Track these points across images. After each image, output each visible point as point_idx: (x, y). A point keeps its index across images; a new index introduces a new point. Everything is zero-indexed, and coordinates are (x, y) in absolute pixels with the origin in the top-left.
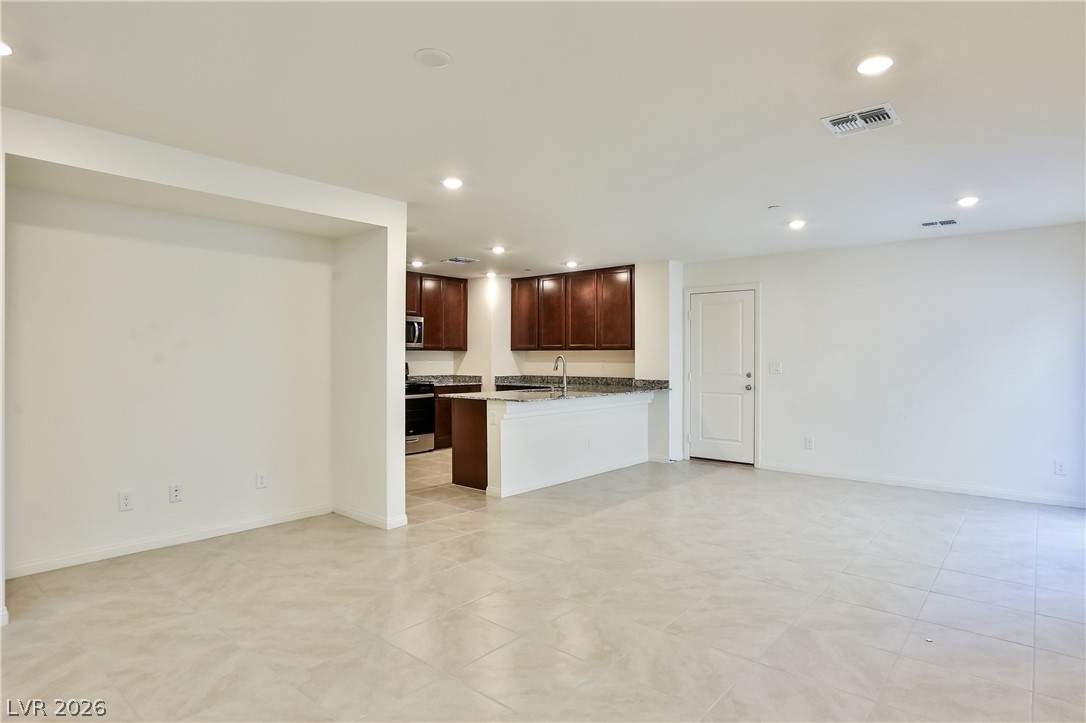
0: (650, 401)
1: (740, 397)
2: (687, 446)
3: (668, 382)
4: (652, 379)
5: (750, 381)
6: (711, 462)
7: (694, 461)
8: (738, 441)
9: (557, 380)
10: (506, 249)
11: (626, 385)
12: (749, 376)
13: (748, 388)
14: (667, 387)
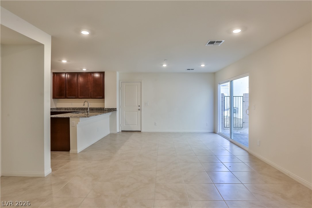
0: (110, 115)
1: (137, 112)
2: (120, 127)
3: (116, 108)
4: (111, 108)
5: (140, 108)
6: (128, 132)
7: (123, 132)
8: (136, 125)
9: (72, 109)
10: (67, 61)
11: (101, 110)
12: (139, 106)
13: (139, 110)
14: (116, 110)
